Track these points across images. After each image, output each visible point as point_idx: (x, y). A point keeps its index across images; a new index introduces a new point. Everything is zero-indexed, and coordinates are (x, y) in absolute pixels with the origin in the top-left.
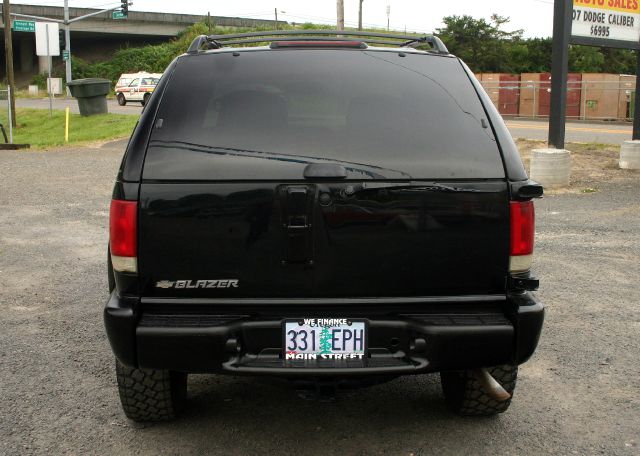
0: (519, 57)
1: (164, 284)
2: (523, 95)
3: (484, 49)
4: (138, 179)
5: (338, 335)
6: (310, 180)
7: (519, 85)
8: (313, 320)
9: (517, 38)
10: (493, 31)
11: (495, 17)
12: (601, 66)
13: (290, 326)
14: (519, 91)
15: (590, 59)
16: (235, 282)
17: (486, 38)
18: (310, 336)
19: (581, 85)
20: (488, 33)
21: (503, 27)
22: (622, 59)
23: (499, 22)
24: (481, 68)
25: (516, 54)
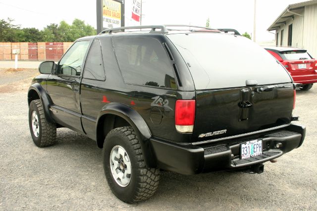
0: (21, 36)
1: (202, 136)
2: (39, 52)
3: (5, 32)
4: (194, 90)
5: (255, 147)
6: (248, 86)
7: (37, 47)
8: (249, 142)
9: (19, 28)
10: (8, 24)
11: (9, 18)
12: (54, 39)
13: (243, 146)
14: (37, 49)
15: (49, 37)
16: (225, 131)
17: (5, 27)
18: (248, 148)
19: (63, 47)
20: (6, 25)
21: (12, 23)
22: (61, 37)
23: (11, 21)
24: (5, 40)
25: (19, 34)
